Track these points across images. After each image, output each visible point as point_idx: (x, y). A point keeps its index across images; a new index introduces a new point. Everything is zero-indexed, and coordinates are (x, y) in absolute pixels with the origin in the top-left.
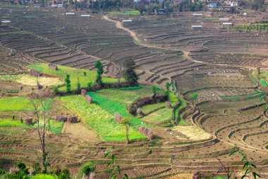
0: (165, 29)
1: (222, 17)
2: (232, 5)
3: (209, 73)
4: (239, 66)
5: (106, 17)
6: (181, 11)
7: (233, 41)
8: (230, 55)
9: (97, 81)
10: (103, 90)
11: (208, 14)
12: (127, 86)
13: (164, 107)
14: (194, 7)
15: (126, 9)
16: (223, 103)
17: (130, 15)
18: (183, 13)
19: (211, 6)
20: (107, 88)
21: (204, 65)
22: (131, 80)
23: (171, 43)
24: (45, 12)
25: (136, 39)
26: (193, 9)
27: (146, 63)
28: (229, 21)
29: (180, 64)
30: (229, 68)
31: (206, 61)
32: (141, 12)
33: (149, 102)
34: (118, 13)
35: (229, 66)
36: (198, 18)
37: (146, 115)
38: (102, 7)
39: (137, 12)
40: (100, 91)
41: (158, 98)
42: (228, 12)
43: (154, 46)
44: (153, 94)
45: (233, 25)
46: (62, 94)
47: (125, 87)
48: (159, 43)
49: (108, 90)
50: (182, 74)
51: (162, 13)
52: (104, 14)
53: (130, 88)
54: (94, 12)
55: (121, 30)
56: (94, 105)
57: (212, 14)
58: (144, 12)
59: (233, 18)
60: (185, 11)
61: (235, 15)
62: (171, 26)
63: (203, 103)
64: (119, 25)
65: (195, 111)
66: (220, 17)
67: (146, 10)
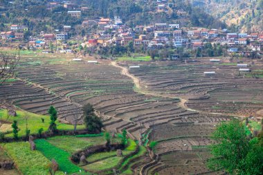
0: (173, 76)
1: (242, 62)
2: (254, 49)
3: (196, 122)
4: (233, 115)
5: (114, 64)
6: (198, 56)
7: (244, 88)
8: (231, 103)
9: (50, 127)
10: (56, 137)
11: (227, 60)
12: (85, 134)
13: (116, 156)
14: (212, 52)
15: (137, 54)
16: (192, 153)
17: (141, 61)
18: (201, 59)
19: (231, 50)
20: (61, 135)
21: (196, 114)
22: (89, 126)
23: (172, 90)
24: (52, 58)
25: (138, 86)
26: (212, 55)
27: (132, 111)
28: (248, 67)
29: (169, 113)
30: (221, 117)
31: (200, 109)
32: (153, 57)
33: (101, 150)
34: (129, 59)
35: (224, 114)
36: (215, 64)
37: (90, 163)
38: (111, 53)
39: (148, 58)
40: (52, 138)
41: (112, 146)
42: (248, 57)
43: (152, 94)
44: (106, 142)
45: (250, 71)
46: (8, 140)
47: (82, 134)
48: (158, 90)
49: (62, 137)
50: (166, 123)
51: (176, 58)
52: (113, 60)
53: (88, 135)
54: (102, 58)
55: (126, 76)
56: (37, 152)
57: (231, 60)
58: (156, 58)
59: (253, 63)
60: (203, 56)
61: (255, 60)
62: (182, 73)
63: (169, 153)
64: (125, 71)
65: (152, 160)
66: (238, 63)
67: (158, 56)
